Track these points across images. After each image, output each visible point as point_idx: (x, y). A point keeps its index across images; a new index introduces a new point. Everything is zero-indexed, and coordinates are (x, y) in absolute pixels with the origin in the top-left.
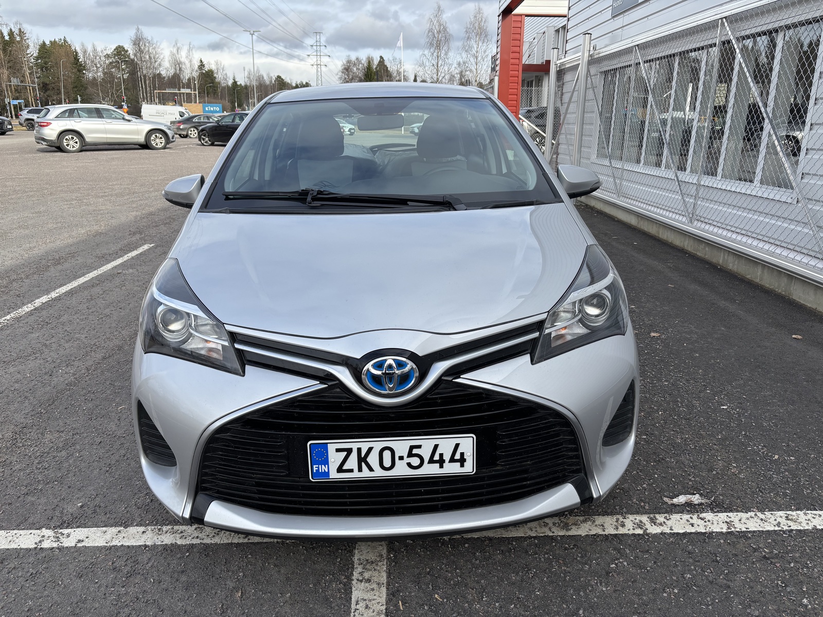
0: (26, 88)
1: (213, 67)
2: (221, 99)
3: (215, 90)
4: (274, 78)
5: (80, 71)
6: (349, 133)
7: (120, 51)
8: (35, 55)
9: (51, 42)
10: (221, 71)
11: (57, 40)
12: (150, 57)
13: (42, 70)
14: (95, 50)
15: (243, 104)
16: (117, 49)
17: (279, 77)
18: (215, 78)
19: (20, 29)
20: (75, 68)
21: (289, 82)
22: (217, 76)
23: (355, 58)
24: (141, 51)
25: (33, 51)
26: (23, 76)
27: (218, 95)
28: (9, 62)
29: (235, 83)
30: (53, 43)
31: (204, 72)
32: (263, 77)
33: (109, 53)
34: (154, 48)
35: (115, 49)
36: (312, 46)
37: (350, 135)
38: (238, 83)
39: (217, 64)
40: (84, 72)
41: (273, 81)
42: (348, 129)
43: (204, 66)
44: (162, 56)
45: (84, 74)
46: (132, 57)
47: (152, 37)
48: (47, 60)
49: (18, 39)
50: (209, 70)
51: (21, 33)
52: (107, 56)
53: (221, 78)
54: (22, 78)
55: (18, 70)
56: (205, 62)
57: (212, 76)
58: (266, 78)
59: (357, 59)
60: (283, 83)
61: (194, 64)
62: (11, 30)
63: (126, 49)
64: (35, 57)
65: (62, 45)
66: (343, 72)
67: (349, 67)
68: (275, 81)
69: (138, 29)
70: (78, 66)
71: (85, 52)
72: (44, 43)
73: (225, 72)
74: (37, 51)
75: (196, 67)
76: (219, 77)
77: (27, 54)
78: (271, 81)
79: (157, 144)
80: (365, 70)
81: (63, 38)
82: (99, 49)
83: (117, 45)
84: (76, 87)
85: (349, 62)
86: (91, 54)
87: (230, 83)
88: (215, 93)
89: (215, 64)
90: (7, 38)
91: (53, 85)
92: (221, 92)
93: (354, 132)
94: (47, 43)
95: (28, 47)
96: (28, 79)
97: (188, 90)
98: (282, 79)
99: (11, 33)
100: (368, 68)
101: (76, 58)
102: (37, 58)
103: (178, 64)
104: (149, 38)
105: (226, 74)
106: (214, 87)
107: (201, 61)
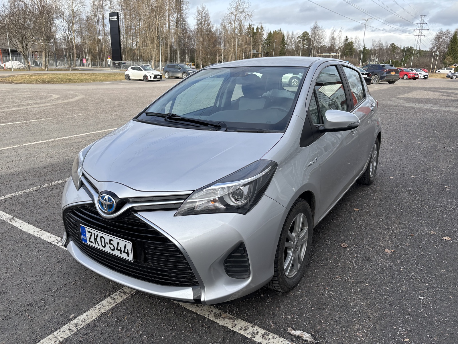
0: (259, 54)
1: (353, 40)
2: (354, 58)
3: (351, 53)
4: (389, 45)
5: (284, 45)
6: (424, 78)
7: (305, 34)
8: (266, 38)
9: (274, 31)
10: (357, 42)
11: (277, 30)
12: (319, 36)
13: (268, 45)
14: (293, 35)
15: (367, 61)
16: (304, 33)
17: (393, 44)
18: (353, 46)
19: (262, 26)
20: (282, 44)
21: (399, 47)
22: (354, 45)
23: (446, 30)
24: (315, 34)
25: (265, 36)
26: (259, 49)
27: (352, 56)
28: (254, 42)
29: (364, 49)
30: (275, 32)
31: (347, 43)
32: (382, 45)
33: (299, 35)
34: (322, 32)
35: (303, 34)
36: (417, 24)
37: (424, 79)
38: (367, 49)
39: (356, 38)
40: (286, 46)
41: (389, 46)
42: (423, 75)
43: (348, 40)
44: (325, 36)
45: (285, 47)
46: (310, 37)
47: (322, 26)
48: (270, 40)
49: (260, 31)
50: (350, 42)
51: (262, 27)
52: (298, 37)
53: (356, 46)
54: (258, 50)
55: (257, 46)
56: (349, 38)
57: (352, 45)
58: (384, 45)
59: (447, 31)
60: (395, 47)
61: (342, 39)
62: (258, 27)
63: (308, 33)
64: (266, 39)
65: (278, 33)
66: (435, 40)
67: (440, 36)
68: (390, 47)
69: (316, 22)
70: (283, 42)
71: (288, 36)
72: (271, 32)
73: (359, 43)
74: (267, 36)
75: (343, 41)
76: (355, 46)
77: (263, 38)
78: (387, 47)
79: (294, 84)
80: (451, 37)
81: (279, 29)
82: (295, 34)
83: (304, 32)
84: (281, 54)
85: (441, 33)
86: (291, 37)
87: (362, 48)
88: (351, 55)
89: (355, 38)
90: (255, 31)
91: (271, 53)
92: (355, 54)
93: (427, 78)
94: (272, 32)
95: (263, 35)
96: (260, 50)
97: (335, 53)
98: (395, 45)
99: (257, 29)
100: (453, 36)
101: (283, 40)
102: (266, 40)
103: (333, 40)
104: (320, 27)
105: (360, 44)
106: (351, 51)
107: (347, 37)
